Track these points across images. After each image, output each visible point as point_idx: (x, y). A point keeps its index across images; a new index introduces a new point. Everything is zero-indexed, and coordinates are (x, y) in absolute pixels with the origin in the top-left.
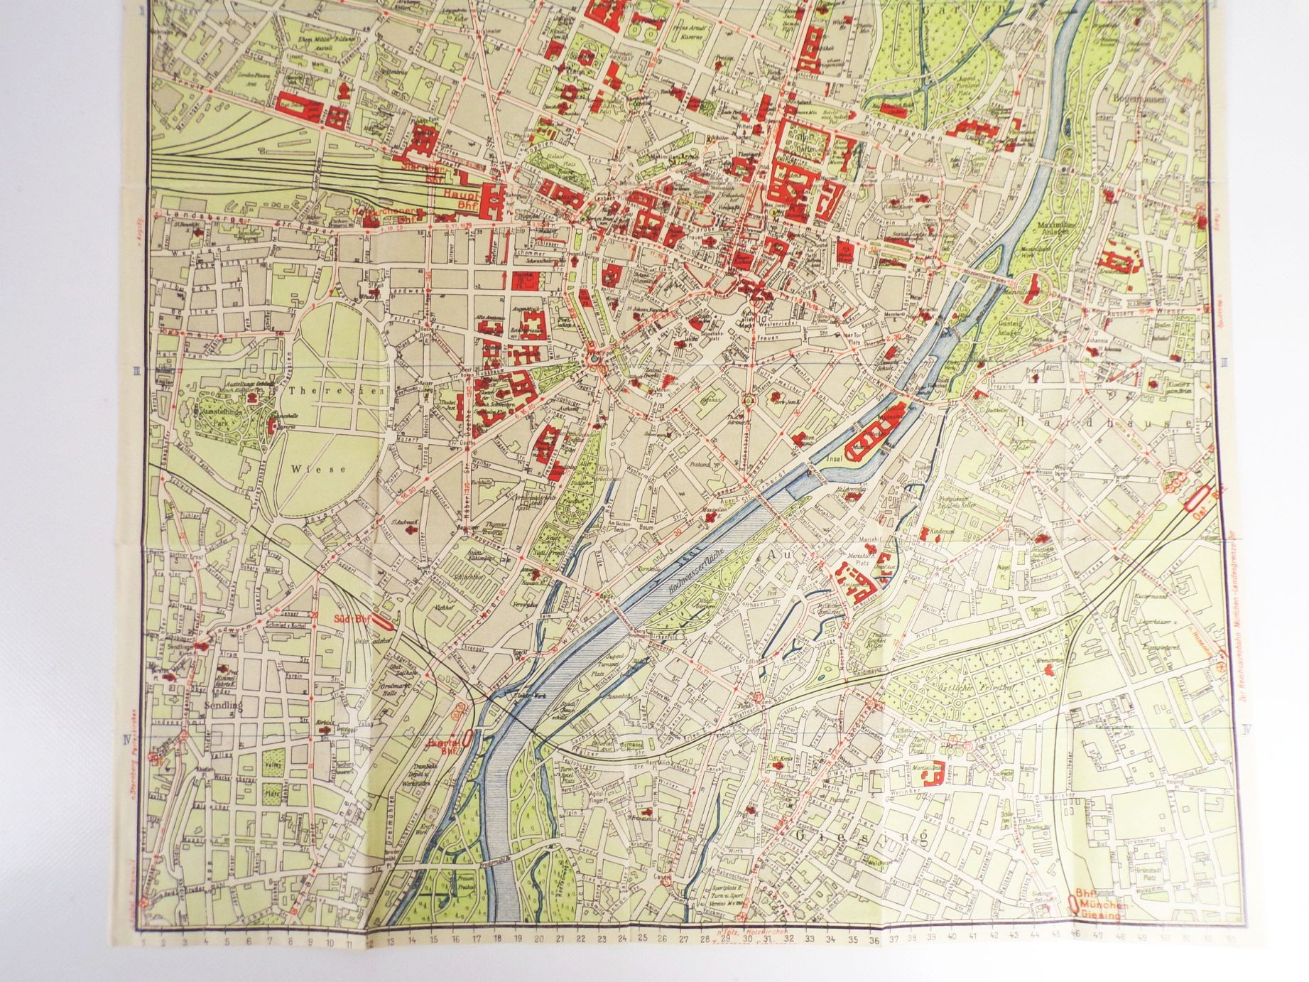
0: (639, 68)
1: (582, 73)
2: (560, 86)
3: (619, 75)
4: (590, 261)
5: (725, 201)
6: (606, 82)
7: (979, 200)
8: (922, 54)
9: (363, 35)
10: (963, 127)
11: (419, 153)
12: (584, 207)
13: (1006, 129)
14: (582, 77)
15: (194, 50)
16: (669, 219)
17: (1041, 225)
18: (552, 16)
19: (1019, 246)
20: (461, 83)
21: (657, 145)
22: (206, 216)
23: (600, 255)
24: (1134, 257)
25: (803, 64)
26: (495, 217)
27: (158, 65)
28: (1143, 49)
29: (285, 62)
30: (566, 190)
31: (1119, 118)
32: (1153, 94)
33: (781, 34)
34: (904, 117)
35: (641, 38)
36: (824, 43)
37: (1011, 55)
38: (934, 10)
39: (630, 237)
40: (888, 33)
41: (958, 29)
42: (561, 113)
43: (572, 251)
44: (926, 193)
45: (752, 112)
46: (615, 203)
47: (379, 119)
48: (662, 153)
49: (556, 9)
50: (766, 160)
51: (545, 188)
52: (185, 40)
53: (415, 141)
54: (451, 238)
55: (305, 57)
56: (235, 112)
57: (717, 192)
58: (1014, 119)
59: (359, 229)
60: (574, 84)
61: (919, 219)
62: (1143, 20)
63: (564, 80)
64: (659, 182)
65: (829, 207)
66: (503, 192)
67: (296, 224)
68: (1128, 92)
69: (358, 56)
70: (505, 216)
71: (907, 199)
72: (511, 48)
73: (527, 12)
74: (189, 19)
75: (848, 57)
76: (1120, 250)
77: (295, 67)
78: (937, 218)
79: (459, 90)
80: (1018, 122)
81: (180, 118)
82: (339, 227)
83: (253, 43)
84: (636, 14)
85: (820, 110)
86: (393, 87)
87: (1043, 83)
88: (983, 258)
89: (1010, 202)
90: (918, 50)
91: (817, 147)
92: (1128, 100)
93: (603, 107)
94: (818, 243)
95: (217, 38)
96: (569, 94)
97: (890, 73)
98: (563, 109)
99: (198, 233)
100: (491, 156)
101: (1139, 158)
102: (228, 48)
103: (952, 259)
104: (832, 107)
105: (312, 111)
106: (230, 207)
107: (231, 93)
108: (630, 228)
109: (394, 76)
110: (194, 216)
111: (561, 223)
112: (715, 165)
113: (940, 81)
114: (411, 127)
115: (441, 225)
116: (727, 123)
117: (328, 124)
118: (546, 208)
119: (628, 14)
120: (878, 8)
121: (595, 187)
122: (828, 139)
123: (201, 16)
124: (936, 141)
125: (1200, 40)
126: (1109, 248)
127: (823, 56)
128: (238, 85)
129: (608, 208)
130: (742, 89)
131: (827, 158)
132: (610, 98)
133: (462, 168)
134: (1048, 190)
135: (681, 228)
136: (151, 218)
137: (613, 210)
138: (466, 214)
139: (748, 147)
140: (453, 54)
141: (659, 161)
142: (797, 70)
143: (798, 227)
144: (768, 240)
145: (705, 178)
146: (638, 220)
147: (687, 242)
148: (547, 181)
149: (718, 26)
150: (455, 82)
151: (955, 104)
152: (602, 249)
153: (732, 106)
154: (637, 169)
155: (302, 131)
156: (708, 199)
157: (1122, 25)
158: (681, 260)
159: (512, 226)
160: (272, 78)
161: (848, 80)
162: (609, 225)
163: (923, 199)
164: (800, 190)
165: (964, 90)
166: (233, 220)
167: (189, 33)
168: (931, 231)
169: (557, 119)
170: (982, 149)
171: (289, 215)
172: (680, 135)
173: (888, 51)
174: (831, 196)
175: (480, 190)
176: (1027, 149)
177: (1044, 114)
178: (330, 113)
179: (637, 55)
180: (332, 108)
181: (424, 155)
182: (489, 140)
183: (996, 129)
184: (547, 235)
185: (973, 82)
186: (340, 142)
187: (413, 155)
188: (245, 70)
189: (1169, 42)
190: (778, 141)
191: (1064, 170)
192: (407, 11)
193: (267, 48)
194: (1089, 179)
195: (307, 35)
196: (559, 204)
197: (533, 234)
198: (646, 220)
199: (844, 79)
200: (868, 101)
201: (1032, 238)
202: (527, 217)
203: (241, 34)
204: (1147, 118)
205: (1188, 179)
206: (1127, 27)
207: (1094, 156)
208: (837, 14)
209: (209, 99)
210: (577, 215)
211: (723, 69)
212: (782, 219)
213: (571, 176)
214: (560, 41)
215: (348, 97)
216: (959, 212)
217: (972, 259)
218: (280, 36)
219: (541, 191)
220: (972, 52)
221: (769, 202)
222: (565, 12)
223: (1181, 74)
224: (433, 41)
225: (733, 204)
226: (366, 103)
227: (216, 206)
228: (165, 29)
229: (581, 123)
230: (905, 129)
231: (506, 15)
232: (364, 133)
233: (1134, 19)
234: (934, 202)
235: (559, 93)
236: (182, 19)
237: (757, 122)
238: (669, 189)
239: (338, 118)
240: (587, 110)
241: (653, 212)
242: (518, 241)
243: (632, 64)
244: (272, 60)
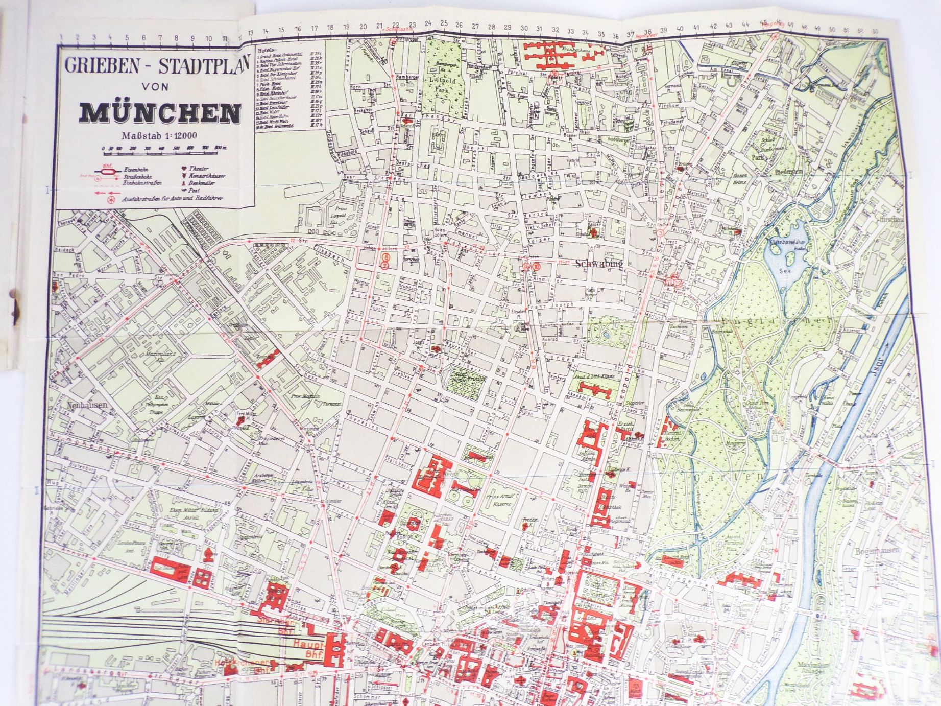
0: (458, 529)
1: (410, 537)
2: (393, 550)
3: (441, 535)
4: (419, 701)
5: (532, 643)
6: (430, 544)
7: (748, 641)
8: (695, 514)
9: (225, 508)
10: (731, 578)
11: (273, 609)
12: (414, 652)
13: (768, 583)
14: (410, 541)
15: (81, 523)
16: (486, 661)
17: (801, 664)
18: (384, 489)
19: (782, 682)
20: (308, 545)
21: (474, 598)
22: (88, 670)
23: (427, 696)
24: (879, 686)
25: (596, 521)
26: (337, 665)
27: (50, 537)
28: (877, 507)
29: (159, 531)
30: (397, 637)
31: (861, 569)
32: (889, 546)
33: (577, 495)
34: (681, 567)
35: (459, 503)
36: (612, 503)
37: (769, 516)
38: (703, 478)
39: (453, 683)
40: (666, 495)
41: (724, 494)
42: (393, 572)
43: (404, 693)
44: (702, 634)
45: (554, 566)
46: (440, 649)
47: (239, 579)
48: (479, 605)
49: (388, 482)
50: (566, 607)
51: (379, 637)
52: (74, 515)
53: (269, 598)
54: (300, 686)
55: (176, 525)
56: (116, 576)
57: (525, 634)
58: (775, 574)
59: (221, 678)
60: (404, 547)
61: (697, 659)
62: (876, 483)
63: (396, 544)
64: (477, 627)
65: (621, 648)
66: (344, 641)
67: (166, 676)
68: (867, 546)
69: (220, 525)
70: (346, 663)
71: (686, 639)
72: (350, 516)
73: (363, 485)
74: (77, 496)
75: (633, 516)
76: (867, 681)
77: (167, 534)
78: (712, 657)
79: (306, 552)
80: (778, 575)
81: (67, 583)
82: (203, 677)
83: (131, 515)
84: (455, 482)
85: (611, 560)
86: (250, 550)
87: (797, 540)
88: (753, 693)
89: (773, 642)
90: (691, 511)
91: (609, 593)
92: (868, 552)
93: (428, 567)
94: (613, 681)
95: (101, 511)
96: (399, 556)
97: (669, 530)
98: (394, 568)
99: (82, 686)
100: (334, 610)
101: (879, 601)
102: (110, 520)
103: (727, 695)
104: (621, 557)
105: (181, 573)
106: (110, 661)
107: (110, 560)
108: (453, 673)
109: (251, 540)
110: (78, 671)
111: (394, 667)
112: (524, 613)
113: (711, 537)
114: (266, 585)
115: (292, 674)
116: (533, 577)
117: (195, 584)
118: (382, 653)
119: (448, 481)
120: (657, 476)
121: (422, 634)
122: (618, 585)
123: (87, 493)
124: (709, 588)
125: (924, 496)
126: (859, 680)
127: (611, 513)
128: (118, 552)
129: (434, 653)
130: (545, 546)
131: (618, 602)
132: (434, 558)
133: (309, 621)
134: (805, 635)
135: (496, 668)
136: (41, 675)
137: (438, 655)
138: (312, 663)
139: (552, 598)
140: (301, 519)
141: (477, 611)
142: (591, 526)
143: (595, 667)
144: (570, 679)
145: (515, 623)
146: (459, 666)
147: (500, 681)
148: (382, 629)
149: (525, 492)
150: (303, 545)
151: (724, 558)
152: (429, 690)
153: (538, 562)
154: (458, 618)
155: (172, 590)
156: (518, 641)
157: (860, 488)
158: (497, 699)
159: (352, 672)
160: (147, 545)
161: (634, 536)
162: (435, 668)
163: (700, 639)
164: (596, 630)
165: (731, 546)
166: (112, 673)
167: (77, 508)
168: (708, 669)
169: (389, 578)
170: (748, 598)
171: (161, 667)
172: (494, 589)
173: (667, 512)
174: (622, 636)
175: (325, 639)
176: (786, 599)
177: (799, 567)
178: (197, 575)
179: (457, 517)
180: (198, 570)
181: (277, 610)
182: (332, 597)
183: (760, 581)
184: (381, 679)
185: (738, 540)
186: (205, 600)
187: (267, 610)
188: (124, 539)
189: (898, 500)
190: (576, 589)
191: (818, 616)
192: (262, 484)
193: (143, 519)
194: (838, 622)
195: (177, 507)
196: (392, 649)
197: (370, 679)
198: (466, 665)
199: (629, 534)
200: (651, 556)
201: (794, 675)
202: (366, 663)
203: (121, 507)
204: (884, 567)
205: (920, 614)
206: (864, 489)
207: (843, 603)
208: (623, 479)
209: (93, 565)
210: (407, 660)
211: (528, 530)
212: (582, 659)
213: (402, 624)
214: (391, 510)
215: (212, 561)
216: (731, 652)
217: (743, 694)
218: (155, 507)
219: (377, 639)
220: (736, 514)
221: (570, 643)
222: (395, 484)
223: (910, 525)
224: (285, 509)
225: (539, 646)
226: (226, 566)
227: (98, 660)
228: (56, 505)
229: (410, 581)
230: (682, 577)
231: (346, 486)
232: (225, 593)
233: (868, 483)
234: (709, 642)
235: (391, 556)
236: (71, 496)
237: (558, 575)
238: (485, 633)
239: (203, 579)
240: (415, 569)
241: (472, 656)
242: (357, 686)
243: (453, 524)
244: (147, 529)
